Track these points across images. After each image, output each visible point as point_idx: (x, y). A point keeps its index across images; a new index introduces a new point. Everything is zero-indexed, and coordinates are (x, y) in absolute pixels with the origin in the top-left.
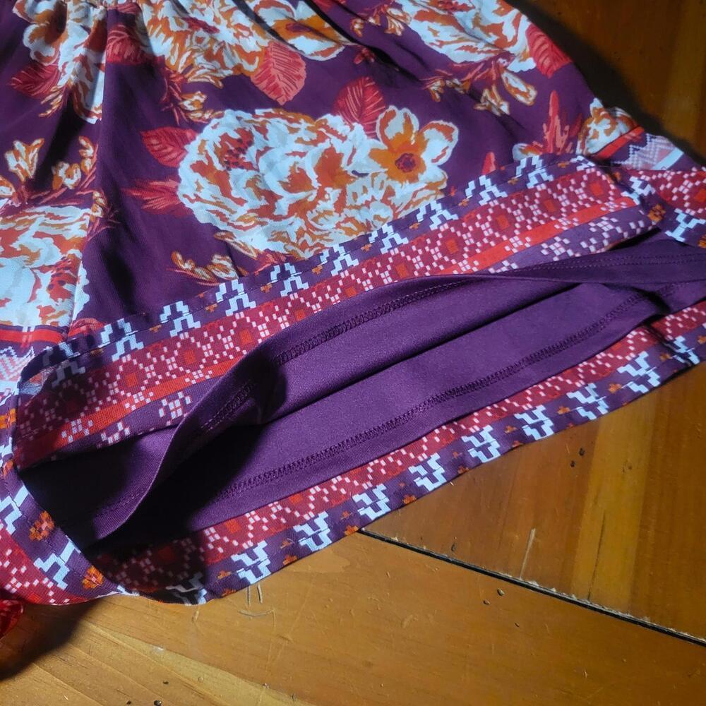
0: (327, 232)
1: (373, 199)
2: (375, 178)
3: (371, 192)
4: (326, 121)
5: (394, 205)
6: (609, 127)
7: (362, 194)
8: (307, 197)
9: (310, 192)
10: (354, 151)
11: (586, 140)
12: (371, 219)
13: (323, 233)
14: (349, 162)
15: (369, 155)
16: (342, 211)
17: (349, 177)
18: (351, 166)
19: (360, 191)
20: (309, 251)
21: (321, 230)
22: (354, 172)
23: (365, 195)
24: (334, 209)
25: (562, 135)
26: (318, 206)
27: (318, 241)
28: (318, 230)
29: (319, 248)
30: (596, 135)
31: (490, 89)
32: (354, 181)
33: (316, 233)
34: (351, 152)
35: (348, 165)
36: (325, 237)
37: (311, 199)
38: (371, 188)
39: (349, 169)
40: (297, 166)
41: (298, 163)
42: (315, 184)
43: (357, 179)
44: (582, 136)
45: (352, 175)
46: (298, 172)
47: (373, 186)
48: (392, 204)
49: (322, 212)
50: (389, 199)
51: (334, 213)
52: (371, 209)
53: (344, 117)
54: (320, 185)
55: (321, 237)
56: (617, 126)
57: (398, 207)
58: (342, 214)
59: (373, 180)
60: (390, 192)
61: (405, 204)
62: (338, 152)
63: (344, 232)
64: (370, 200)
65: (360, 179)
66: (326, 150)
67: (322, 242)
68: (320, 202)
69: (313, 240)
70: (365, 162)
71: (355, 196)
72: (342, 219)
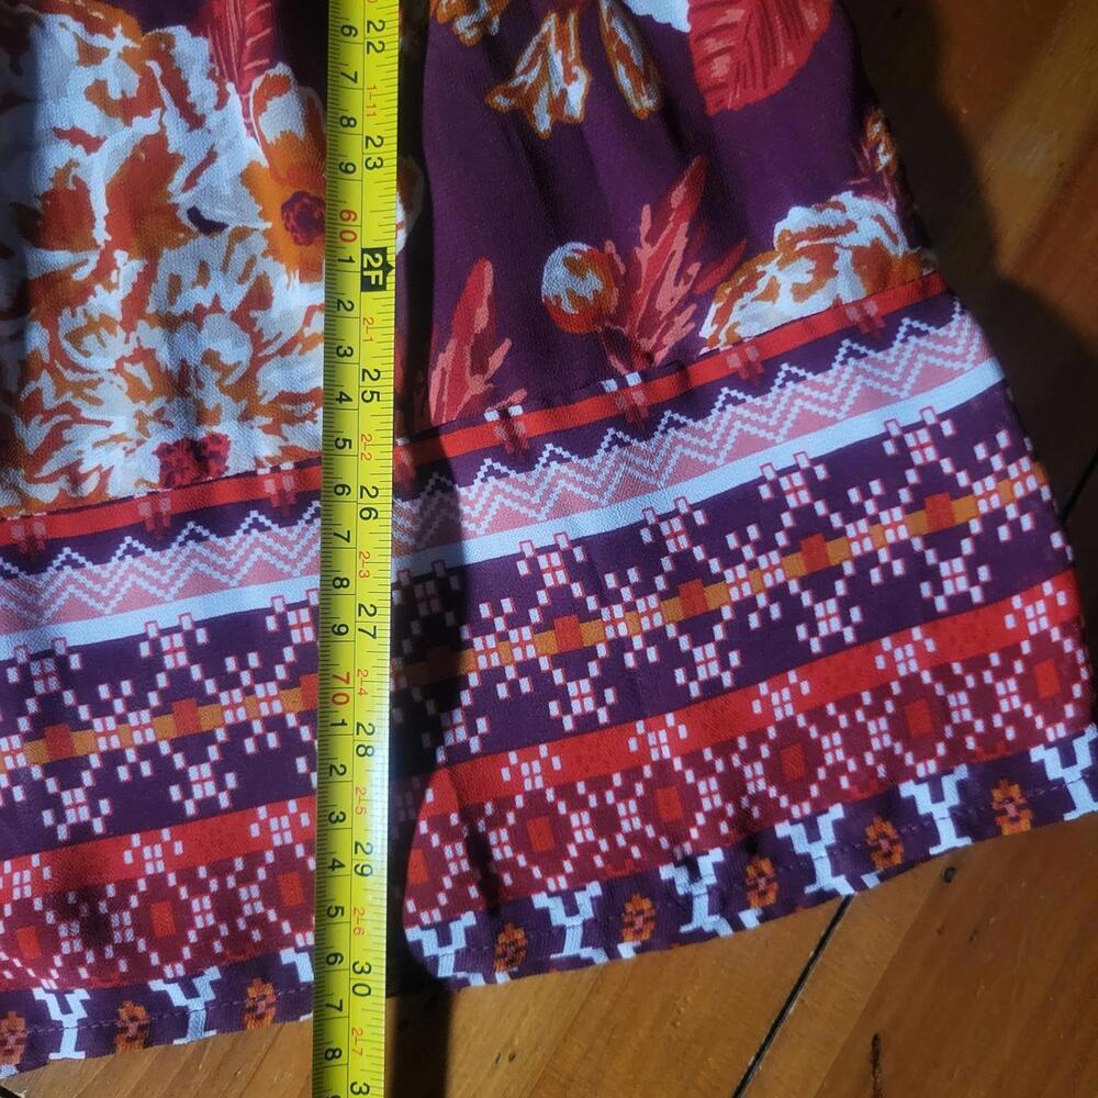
0: (95, 377)
1: (216, 306)
2: (237, 246)
3: (217, 283)
4: (170, 41)
5: (260, 334)
6: (808, 278)
7: (194, 285)
8: (74, 268)
9: (82, 256)
10: (211, 157)
11: (739, 302)
12: (194, 359)
13: (87, 377)
14: (191, 182)
15: (241, 175)
16: (134, 329)
17: (176, 225)
18: (190, 194)
19: (189, 273)
20: (42, 422)
21: (83, 371)
22: (194, 214)
23: (199, 288)
24: (119, 317)
25: (676, 284)
26: (91, 299)
27: (68, 396)
28: (76, 368)
29: (67, 417)
30: (771, 293)
31: (563, 19)
32: (184, 242)
33: (69, 375)
34: (204, 156)
35: (185, 189)
36: (87, 391)
37: (82, 274)
38: (220, 274)
39: (184, 200)
40: (74, 171)
41: (77, 164)
42: (101, 234)
43: (195, 237)
44: (728, 291)
45: (185, 220)
46: (71, 186)
47: (225, 268)
48: (256, 330)
49: (96, 317)
50: (254, 314)
51: (119, 329)
52: (205, 331)
53: (214, 43)
54: (109, 238)
55: (78, 389)
56: (830, 282)
57: (269, 343)
58: (133, 336)
59: (230, 251)
60: (260, 297)
61: (284, 339)
62: (172, 149)
63: (125, 387)
64: (207, 305)
65: (202, 238)
66: (147, 138)
67: (78, 403)
68: (99, 288)
69: (58, 394)
70: (227, 190)
71: (175, 285)
72: (128, 351)
